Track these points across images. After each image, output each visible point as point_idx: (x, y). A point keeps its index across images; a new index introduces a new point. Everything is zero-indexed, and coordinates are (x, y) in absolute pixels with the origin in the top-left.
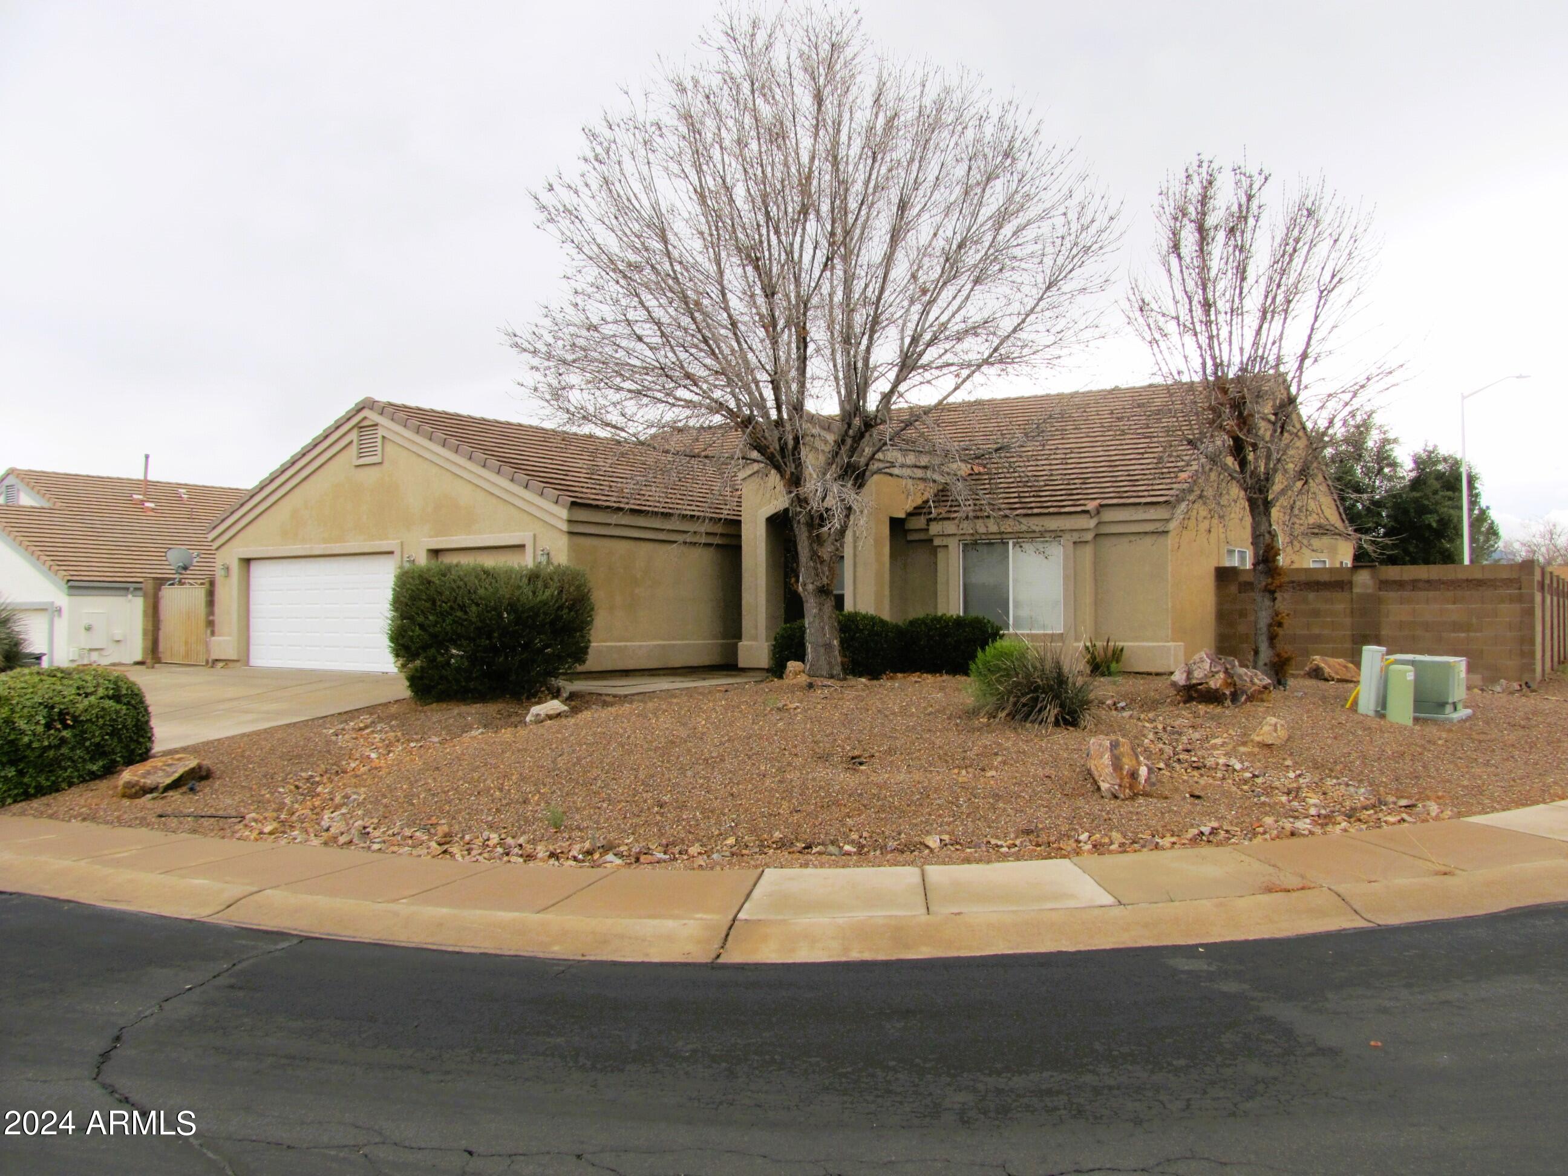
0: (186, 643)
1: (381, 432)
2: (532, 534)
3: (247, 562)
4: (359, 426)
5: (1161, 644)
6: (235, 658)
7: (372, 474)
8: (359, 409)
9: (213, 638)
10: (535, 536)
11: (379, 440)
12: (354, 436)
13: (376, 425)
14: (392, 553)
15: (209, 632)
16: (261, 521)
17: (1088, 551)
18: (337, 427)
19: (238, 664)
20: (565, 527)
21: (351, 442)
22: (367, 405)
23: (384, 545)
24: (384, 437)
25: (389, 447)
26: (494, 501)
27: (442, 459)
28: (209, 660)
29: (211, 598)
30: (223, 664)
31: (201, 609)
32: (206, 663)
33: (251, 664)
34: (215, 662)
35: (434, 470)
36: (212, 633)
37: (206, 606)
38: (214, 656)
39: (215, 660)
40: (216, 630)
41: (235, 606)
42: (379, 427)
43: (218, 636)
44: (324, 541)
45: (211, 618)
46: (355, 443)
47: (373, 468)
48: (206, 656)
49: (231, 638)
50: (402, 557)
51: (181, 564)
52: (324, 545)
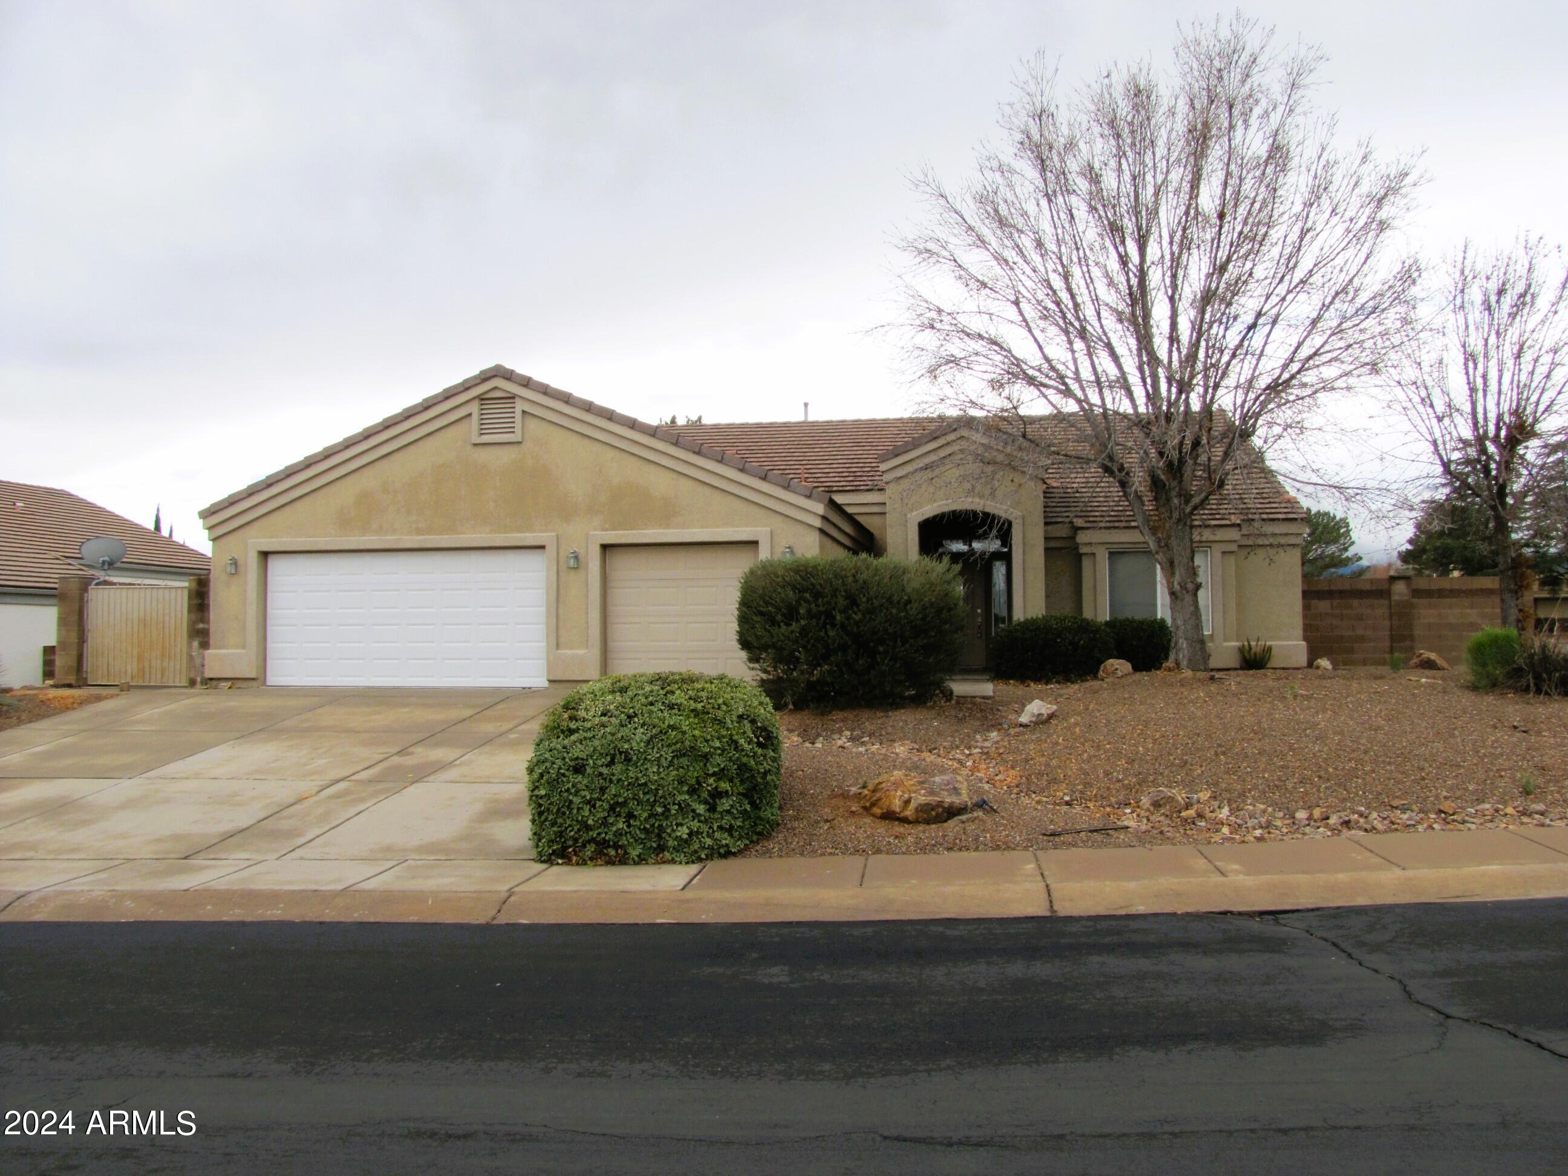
0: (140, 658)
1: (520, 406)
2: (769, 529)
3: (265, 555)
4: (481, 398)
5: (1295, 643)
6: (253, 675)
7: (506, 456)
8: (485, 377)
9: (208, 652)
10: (771, 532)
11: (518, 415)
12: (474, 408)
13: (513, 398)
14: (543, 547)
15: (196, 644)
16: (298, 505)
17: (1232, 559)
18: (448, 395)
19: (254, 684)
20: (818, 523)
21: (470, 415)
22: (498, 373)
23: (530, 538)
24: (524, 412)
25: (532, 424)
26: (708, 491)
27: (626, 442)
28: (199, 679)
29: (200, 601)
30: (229, 684)
31: (173, 615)
32: (192, 683)
33: (268, 684)
34: (210, 682)
35: (611, 453)
36: (205, 645)
37: (190, 611)
38: (208, 674)
39: (211, 679)
40: (212, 642)
41: (252, 611)
42: (517, 400)
43: (216, 649)
44: (419, 532)
45: (201, 626)
46: (475, 417)
47: (506, 447)
48: (192, 675)
49: (243, 651)
50: (558, 553)
51: (106, 558)
52: (422, 537)
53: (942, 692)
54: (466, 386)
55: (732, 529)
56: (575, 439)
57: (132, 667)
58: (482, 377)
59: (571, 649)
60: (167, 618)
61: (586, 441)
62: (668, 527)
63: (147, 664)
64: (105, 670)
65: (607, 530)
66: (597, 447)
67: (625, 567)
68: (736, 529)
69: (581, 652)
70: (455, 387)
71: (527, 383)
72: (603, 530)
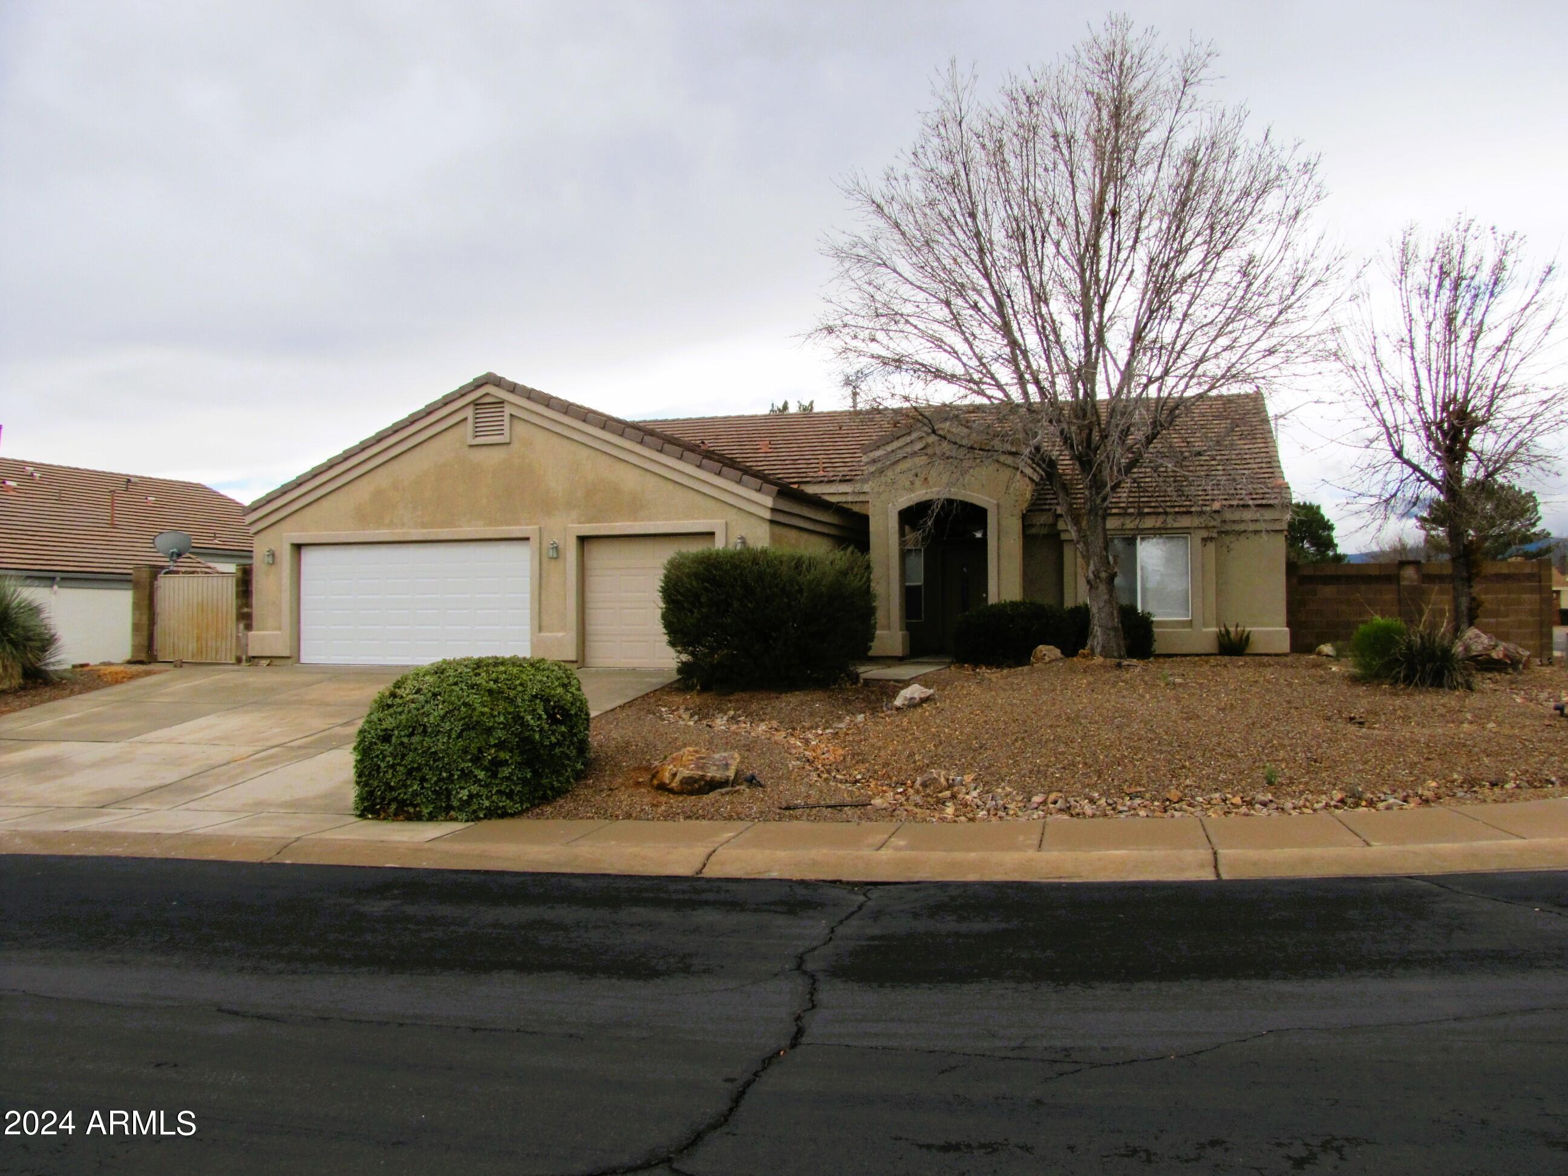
0: (199, 638)
1: (508, 410)
2: (724, 521)
3: (298, 547)
4: (476, 404)
5: (1278, 629)
6: (286, 653)
7: (497, 456)
8: (479, 384)
9: (251, 634)
10: (726, 524)
11: (507, 418)
12: (469, 413)
13: (502, 403)
14: (527, 539)
15: (241, 626)
16: (324, 503)
18: (447, 401)
19: (290, 661)
20: (767, 515)
21: (466, 419)
22: (491, 380)
23: (516, 531)
24: (511, 415)
25: (519, 427)
26: (671, 487)
27: (599, 442)
28: (244, 657)
29: (245, 588)
30: (268, 661)
31: (224, 600)
32: (239, 660)
33: (302, 662)
34: (253, 660)
35: (585, 452)
36: (249, 627)
37: (237, 597)
38: (251, 653)
39: (254, 657)
40: (254, 623)
41: (286, 597)
42: (506, 405)
43: (258, 630)
44: (423, 525)
45: (246, 610)
46: (470, 420)
47: (497, 448)
48: (239, 654)
49: (278, 632)
50: (541, 543)
51: (175, 550)
52: (424, 531)
53: (848, 675)
54: (462, 393)
55: (691, 521)
56: (555, 440)
57: (192, 646)
58: (476, 384)
59: (552, 632)
60: (220, 603)
61: (565, 441)
62: (635, 520)
63: (204, 643)
64: (172, 648)
65: (583, 523)
66: (574, 447)
67: (601, 558)
68: (696, 521)
69: (560, 634)
70: (453, 394)
71: (513, 388)
72: (579, 523)
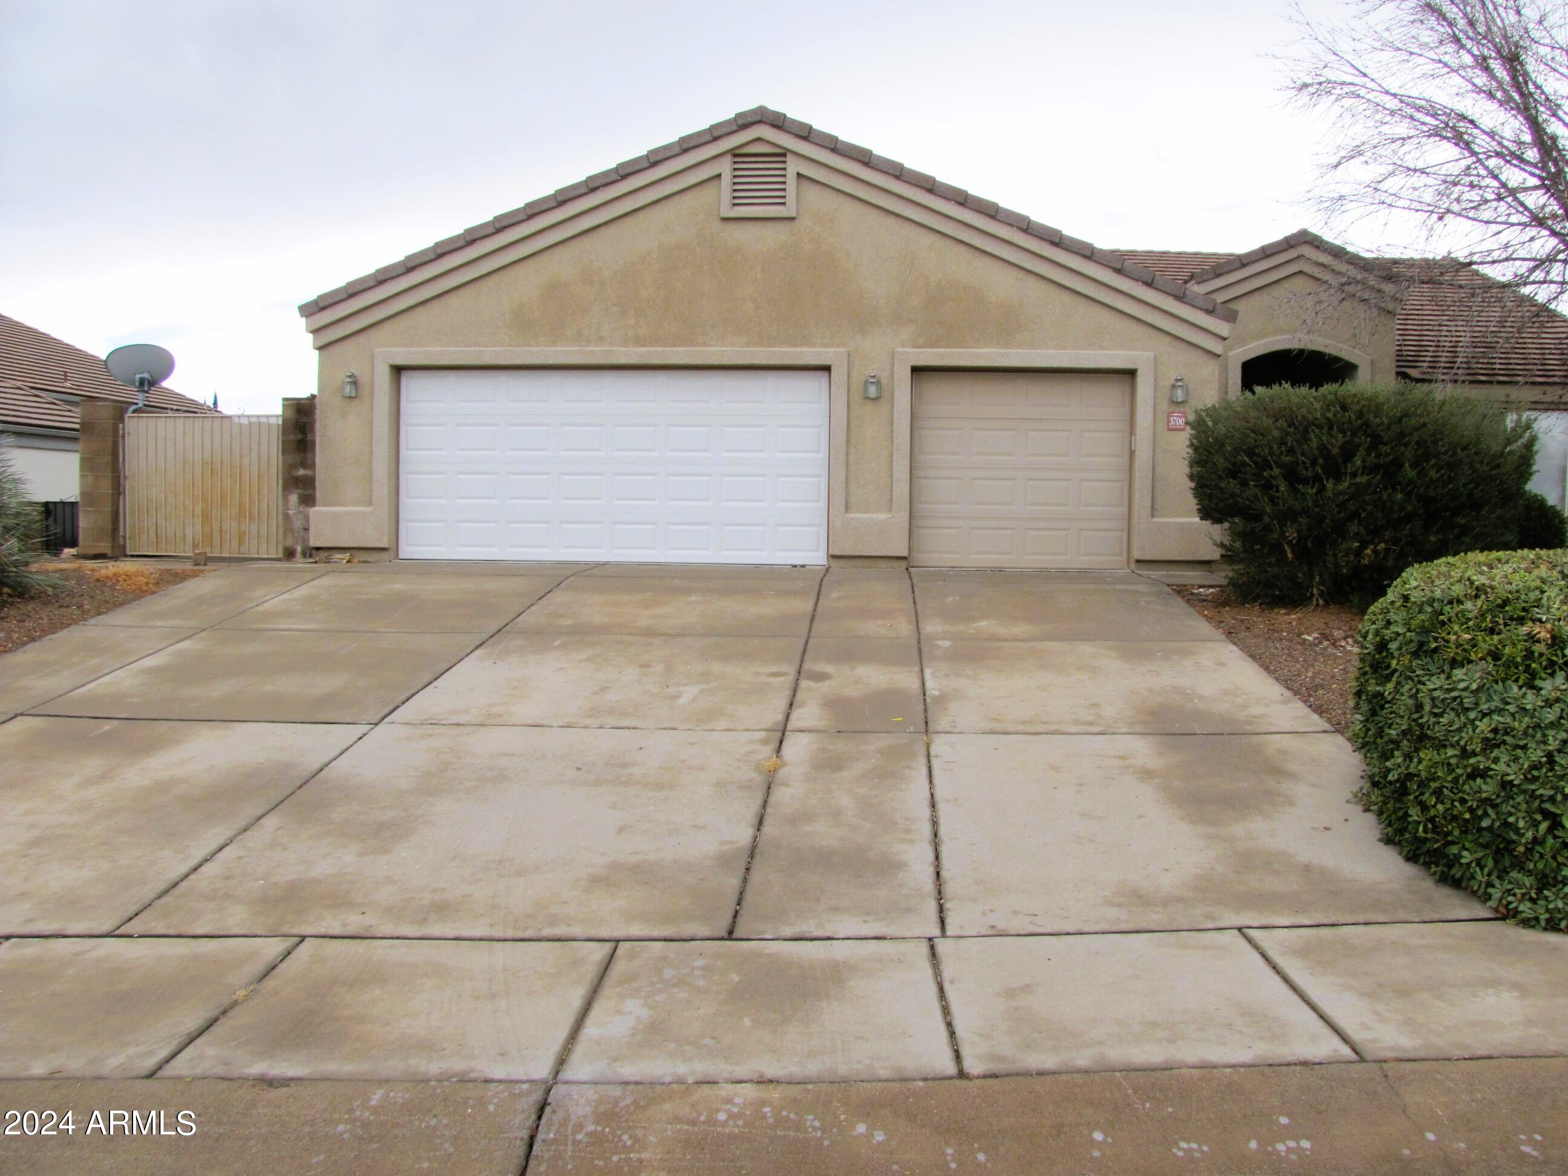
0: (206, 518)
1: (793, 167)
2: (1152, 354)
3: (398, 370)
4: (735, 154)
7: (771, 237)
8: (744, 122)
9: (313, 511)
10: (1154, 358)
11: (791, 180)
12: (725, 167)
13: (785, 155)
14: (827, 369)
15: (294, 498)
16: (453, 300)
18: (687, 145)
19: (385, 556)
21: (718, 176)
22: (763, 117)
23: (807, 355)
24: (799, 175)
25: (812, 194)
26: (1066, 298)
27: (951, 224)
28: (299, 549)
29: (300, 437)
30: (347, 556)
31: (255, 455)
32: (290, 554)
33: (400, 557)
34: (313, 552)
35: (927, 240)
36: (308, 500)
37: (285, 451)
38: (314, 542)
39: (318, 549)
40: (319, 494)
41: (382, 450)
42: (789, 158)
43: (324, 505)
44: (638, 341)
45: (302, 472)
46: (726, 179)
47: (770, 224)
48: (289, 542)
49: (369, 509)
50: (849, 376)
51: (146, 375)
52: (643, 349)
54: (715, 134)
55: (1101, 352)
56: (874, 216)
57: (194, 529)
58: (740, 122)
59: (866, 512)
60: (246, 461)
61: (891, 221)
62: (1008, 345)
63: (216, 527)
64: (152, 534)
65: (920, 347)
66: (908, 230)
67: (940, 400)
68: (1108, 352)
69: (882, 516)
70: (699, 134)
71: (806, 133)
72: (915, 347)
